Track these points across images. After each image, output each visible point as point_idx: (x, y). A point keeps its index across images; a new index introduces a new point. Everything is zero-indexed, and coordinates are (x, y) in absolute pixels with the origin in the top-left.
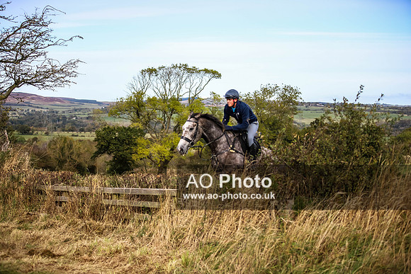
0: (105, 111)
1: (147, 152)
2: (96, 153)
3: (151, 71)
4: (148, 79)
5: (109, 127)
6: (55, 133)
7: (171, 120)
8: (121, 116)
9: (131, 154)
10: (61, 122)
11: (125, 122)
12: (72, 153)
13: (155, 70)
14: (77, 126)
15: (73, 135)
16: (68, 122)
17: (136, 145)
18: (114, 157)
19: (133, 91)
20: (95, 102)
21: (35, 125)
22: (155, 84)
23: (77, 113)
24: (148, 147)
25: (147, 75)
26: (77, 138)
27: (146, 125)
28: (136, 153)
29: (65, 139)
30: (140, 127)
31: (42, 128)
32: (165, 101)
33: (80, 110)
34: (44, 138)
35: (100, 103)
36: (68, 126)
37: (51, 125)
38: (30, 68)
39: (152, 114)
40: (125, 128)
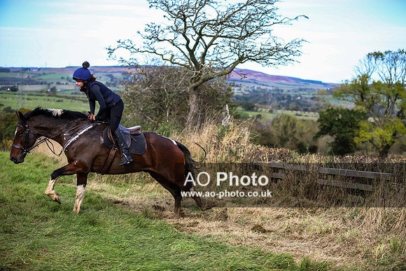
0: (330, 92)
1: (369, 136)
2: (318, 133)
3: (378, 55)
4: (374, 63)
5: (332, 109)
6: (280, 111)
7: (395, 105)
8: (345, 98)
9: (353, 136)
10: (285, 101)
11: (349, 104)
12: (295, 132)
13: (381, 54)
14: (302, 105)
15: (297, 115)
16: (293, 101)
17: (358, 127)
18: (336, 139)
19: (359, 73)
20: (320, 83)
21: (259, 102)
22: (381, 68)
23: (302, 93)
24: (370, 130)
25: (373, 59)
26: (301, 117)
27: (370, 108)
28: (358, 136)
29: (289, 117)
30: (364, 110)
31: (267, 106)
32: (390, 85)
33: (305, 90)
34: (268, 116)
35: (325, 84)
36: (292, 105)
37: (275, 103)
38: (254, 44)
39: (377, 97)
40: (348, 110)
